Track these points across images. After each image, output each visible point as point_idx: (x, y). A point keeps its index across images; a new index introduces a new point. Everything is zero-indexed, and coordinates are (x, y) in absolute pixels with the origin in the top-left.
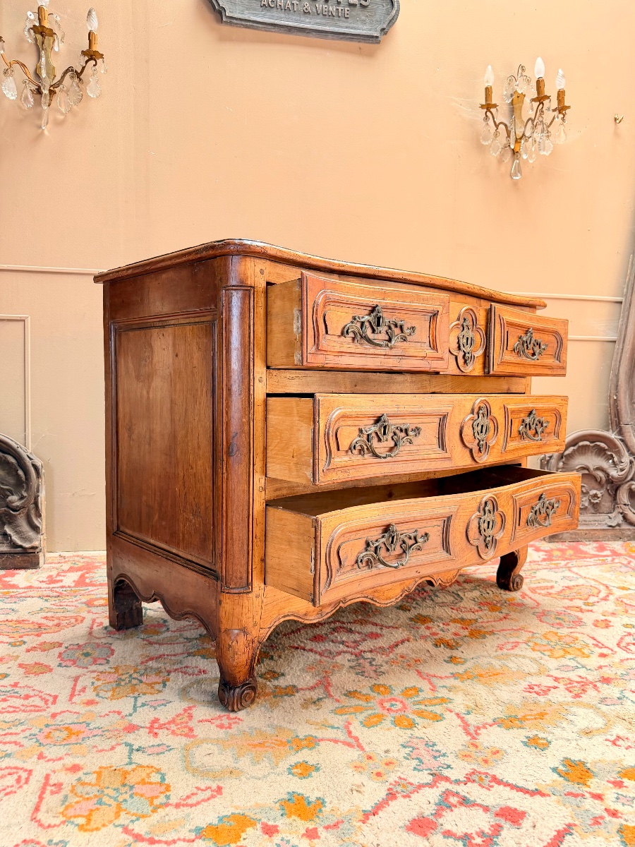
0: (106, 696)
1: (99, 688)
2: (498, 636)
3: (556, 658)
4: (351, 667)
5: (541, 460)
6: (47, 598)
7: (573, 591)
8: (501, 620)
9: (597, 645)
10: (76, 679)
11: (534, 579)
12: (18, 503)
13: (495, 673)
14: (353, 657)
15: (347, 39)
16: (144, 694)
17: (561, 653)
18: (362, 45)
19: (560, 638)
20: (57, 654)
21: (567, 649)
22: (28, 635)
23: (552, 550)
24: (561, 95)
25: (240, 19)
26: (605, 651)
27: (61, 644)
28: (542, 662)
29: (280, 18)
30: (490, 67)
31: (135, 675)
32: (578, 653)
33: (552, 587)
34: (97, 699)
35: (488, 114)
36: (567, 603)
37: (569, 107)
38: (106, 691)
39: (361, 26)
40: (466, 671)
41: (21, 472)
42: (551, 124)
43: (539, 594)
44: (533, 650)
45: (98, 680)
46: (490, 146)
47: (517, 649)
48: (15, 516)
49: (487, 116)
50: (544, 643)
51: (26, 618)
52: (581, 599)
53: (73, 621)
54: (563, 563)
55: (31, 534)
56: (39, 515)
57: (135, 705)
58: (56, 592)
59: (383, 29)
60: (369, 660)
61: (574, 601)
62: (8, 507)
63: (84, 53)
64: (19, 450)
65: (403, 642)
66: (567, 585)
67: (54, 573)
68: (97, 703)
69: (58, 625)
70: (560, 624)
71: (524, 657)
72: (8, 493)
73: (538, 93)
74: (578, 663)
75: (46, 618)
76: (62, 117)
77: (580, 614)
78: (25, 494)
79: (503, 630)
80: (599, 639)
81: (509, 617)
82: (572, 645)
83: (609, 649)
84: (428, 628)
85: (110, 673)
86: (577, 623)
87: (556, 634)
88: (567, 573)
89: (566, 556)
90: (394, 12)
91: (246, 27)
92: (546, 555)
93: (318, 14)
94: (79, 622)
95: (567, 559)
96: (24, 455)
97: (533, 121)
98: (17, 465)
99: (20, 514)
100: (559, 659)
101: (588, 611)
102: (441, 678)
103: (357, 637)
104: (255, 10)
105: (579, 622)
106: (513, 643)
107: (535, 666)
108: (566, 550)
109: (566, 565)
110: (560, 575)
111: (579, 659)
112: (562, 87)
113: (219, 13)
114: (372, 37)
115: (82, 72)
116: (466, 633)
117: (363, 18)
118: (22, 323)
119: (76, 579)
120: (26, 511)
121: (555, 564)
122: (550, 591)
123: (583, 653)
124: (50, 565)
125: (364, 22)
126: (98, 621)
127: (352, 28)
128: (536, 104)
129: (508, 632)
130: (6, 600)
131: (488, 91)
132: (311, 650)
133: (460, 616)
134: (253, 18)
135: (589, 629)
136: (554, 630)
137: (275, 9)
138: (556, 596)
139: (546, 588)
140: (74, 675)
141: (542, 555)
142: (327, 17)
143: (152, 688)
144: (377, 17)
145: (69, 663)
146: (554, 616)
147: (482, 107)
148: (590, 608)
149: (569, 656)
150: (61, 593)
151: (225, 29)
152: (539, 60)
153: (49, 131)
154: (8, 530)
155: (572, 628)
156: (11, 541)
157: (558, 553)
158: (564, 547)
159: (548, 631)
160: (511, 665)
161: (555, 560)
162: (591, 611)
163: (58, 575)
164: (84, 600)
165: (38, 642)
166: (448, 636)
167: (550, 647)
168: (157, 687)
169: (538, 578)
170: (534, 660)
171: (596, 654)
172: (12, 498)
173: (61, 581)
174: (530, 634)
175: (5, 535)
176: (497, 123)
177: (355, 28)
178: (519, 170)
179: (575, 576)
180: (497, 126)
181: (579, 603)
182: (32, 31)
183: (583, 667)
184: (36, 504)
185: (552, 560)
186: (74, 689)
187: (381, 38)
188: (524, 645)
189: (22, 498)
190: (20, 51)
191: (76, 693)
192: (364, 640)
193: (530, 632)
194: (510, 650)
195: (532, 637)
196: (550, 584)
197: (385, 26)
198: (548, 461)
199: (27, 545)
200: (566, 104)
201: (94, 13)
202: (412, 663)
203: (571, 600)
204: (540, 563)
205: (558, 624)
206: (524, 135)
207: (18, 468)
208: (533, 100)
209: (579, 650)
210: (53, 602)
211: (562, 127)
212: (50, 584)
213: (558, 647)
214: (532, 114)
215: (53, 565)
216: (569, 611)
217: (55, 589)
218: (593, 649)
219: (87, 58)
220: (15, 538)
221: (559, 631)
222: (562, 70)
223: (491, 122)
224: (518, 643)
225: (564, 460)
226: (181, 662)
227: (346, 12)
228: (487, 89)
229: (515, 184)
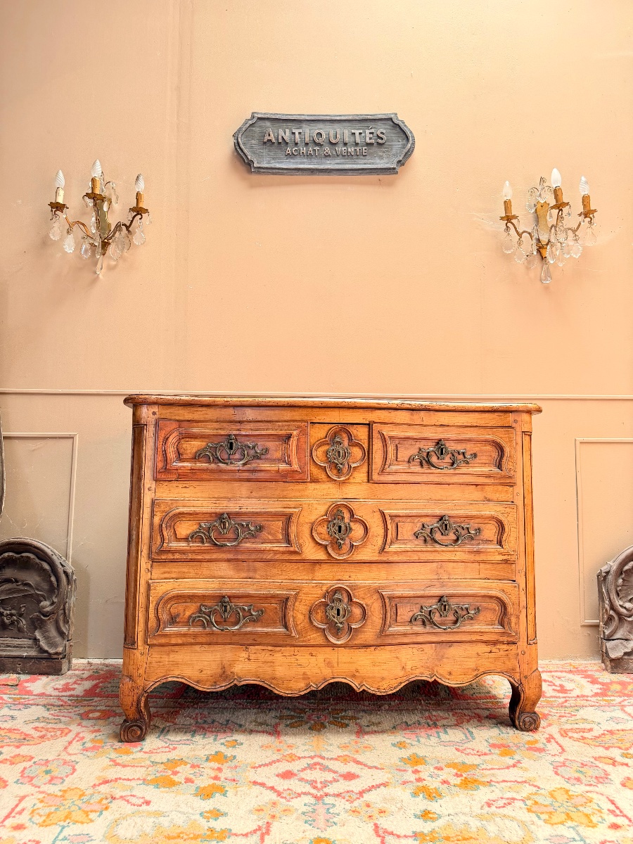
0: (37, 822)
1: (37, 811)
2: (493, 788)
3: (552, 824)
4: (304, 813)
5: (598, 576)
6: (50, 707)
7: (614, 737)
8: (508, 768)
9: (612, 812)
10: (22, 799)
11: (573, 718)
12: (48, 609)
13: (466, 837)
14: (313, 801)
15: (366, 174)
16: (76, 822)
17: (563, 817)
18: (381, 177)
19: (570, 797)
20: (22, 769)
21: (571, 814)
22: (9, 745)
23: (612, 683)
24: (586, 200)
25: (267, 168)
26: (620, 821)
27: (33, 758)
28: (533, 828)
29: (303, 163)
30: (507, 182)
31: (78, 802)
32: (584, 820)
33: (591, 730)
34: (28, 824)
35: (509, 225)
36: (601, 752)
37: (595, 211)
38: (41, 816)
39: (378, 161)
40: (433, 831)
41: (53, 579)
42: (578, 228)
43: (570, 738)
44: (529, 810)
45: (42, 801)
46: (514, 254)
47: (509, 807)
48: (45, 621)
49: (507, 227)
50: (546, 803)
51: (18, 727)
52: (620, 748)
53: (59, 733)
54: (619, 700)
55: (58, 639)
56: (66, 622)
57: (57, 837)
58: (62, 701)
59: (400, 161)
60: (328, 807)
61: (611, 749)
62: (40, 612)
63: (132, 210)
64: (54, 557)
65: (378, 786)
66: (609, 729)
67: (71, 681)
68: (25, 828)
69: (42, 737)
70: (578, 779)
71: (513, 819)
72: (42, 599)
73: (557, 201)
74: (578, 834)
75: (36, 729)
76: (113, 263)
77: (609, 768)
78: (55, 600)
79: (504, 781)
80: (619, 804)
81: (519, 765)
82: (581, 809)
83: (627, 818)
84: (416, 772)
85: (56, 796)
86: (601, 780)
87: (567, 791)
88: (618, 714)
89: (626, 692)
90: (409, 145)
91: (273, 174)
92: (601, 689)
93: (338, 156)
94: (63, 734)
95: (625, 695)
96: (57, 562)
97: (556, 227)
98: (50, 572)
99: (49, 619)
100: (555, 826)
101: (623, 764)
102: (398, 836)
103: (329, 776)
104: (280, 159)
105: (604, 778)
106: (508, 799)
107: (521, 833)
108: (629, 683)
109: (620, 703)
110: (608, 714)
111: (581, 829)
112: (586, 193)
113: (248, 164)
114: (390, 169)
115: (130, 225)
116: (458, 781)
117: (381, 154)
118: (71, 440)
119: (88, 688)
120: (55, 617)
121: (606, 701)
122: (586, 735)
123: (591, 821)
124: (73, 672)
125: (381, 157)
126: (81, 735)
127: (370, 164)
128: (555, 212)
129: (509, 784)
130: (13, 707)
131: (507, 205)
132: (272, 788)
133: (459, 760)
134: (278, 166)
135: (613, 790)
136: (567, 786)
137: (298, 156)
138: (590, 742)
139: (583, 731)
140: (22, 794)
141: (596, 688)
142: (347, 157)
143: (87, 816)
144: (394, 151)
145: (27, 780)
146: (575, 768)
147: (502, 218)
148: (626, 760)
149: (569, 823)
150: (66, 702)
151: (255, 177)
152: (555, 172)
153: (103, 276)
154: (38, 634)
155: (591, 785)
156: (39, 646)
157: (618, 687)
158: (628, 680)
159: (559, 787)
160: (492, 829)
161: (610, 696)
162: (627, 765)
163: (75, 683)
164: (82, 711)
165: (12, 755)
166: (433, 784)
167: (551, 809)
168: (92, 816)
169: (578, 717)
170: (523, 824)
171: (608, 823)
172: (45, 603)
173: (74, 689)
174: (535, 789)
175: (36, 640)
176: (520, 231)
177: (373, 163)
178: (548, 275)
179: (626, 717)
180: (520, 235)
181: (615, 753)
182: (86, 198)
183: (581, 840)
184: (64, 609)
185: (606, 696)
186: (13, 810)
187: (399, 169)
188: (521, 804)
189: (53, 603)
190: (84, 213)
191: (13, 814)
192: (335, 780)
193: (535, 786)
194: (500, 807)
195: (536, 794)
196: (588, 726)
197: (401, 158)
198: (605, 578)
199: (52, 651)
200: (592, 208)
201: (141, 178)
202: (376, 814)
203: (607, 748)
204: (589, 698)
205: (575, 779)
206: (549, 241)
207: (52, 575)
208: (552, 208)
209: (587, 816)
210: (52, 712)
211: (589, 230)
212: (62, 692)
213: (562, 809)
214: (552, 221)
215: (77, 672)
216: (597, 763)
217: (62, 698)
218: (605, 816)
219: (135, 213)
220: (43, 643)
221: (573, 788)
222: (585, 177)
223: (512, 231)
224: (514, 799)
225: (623, 576)
226: (132, 788)
227: (364, 151)
228: (505, 202)
229: (547, 288)
